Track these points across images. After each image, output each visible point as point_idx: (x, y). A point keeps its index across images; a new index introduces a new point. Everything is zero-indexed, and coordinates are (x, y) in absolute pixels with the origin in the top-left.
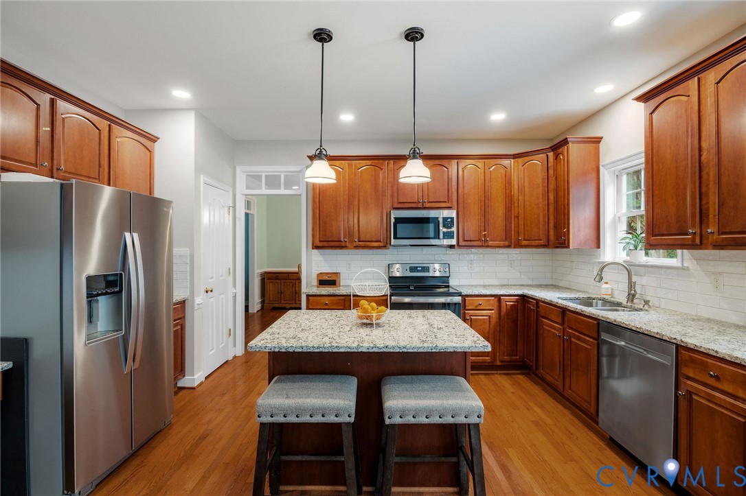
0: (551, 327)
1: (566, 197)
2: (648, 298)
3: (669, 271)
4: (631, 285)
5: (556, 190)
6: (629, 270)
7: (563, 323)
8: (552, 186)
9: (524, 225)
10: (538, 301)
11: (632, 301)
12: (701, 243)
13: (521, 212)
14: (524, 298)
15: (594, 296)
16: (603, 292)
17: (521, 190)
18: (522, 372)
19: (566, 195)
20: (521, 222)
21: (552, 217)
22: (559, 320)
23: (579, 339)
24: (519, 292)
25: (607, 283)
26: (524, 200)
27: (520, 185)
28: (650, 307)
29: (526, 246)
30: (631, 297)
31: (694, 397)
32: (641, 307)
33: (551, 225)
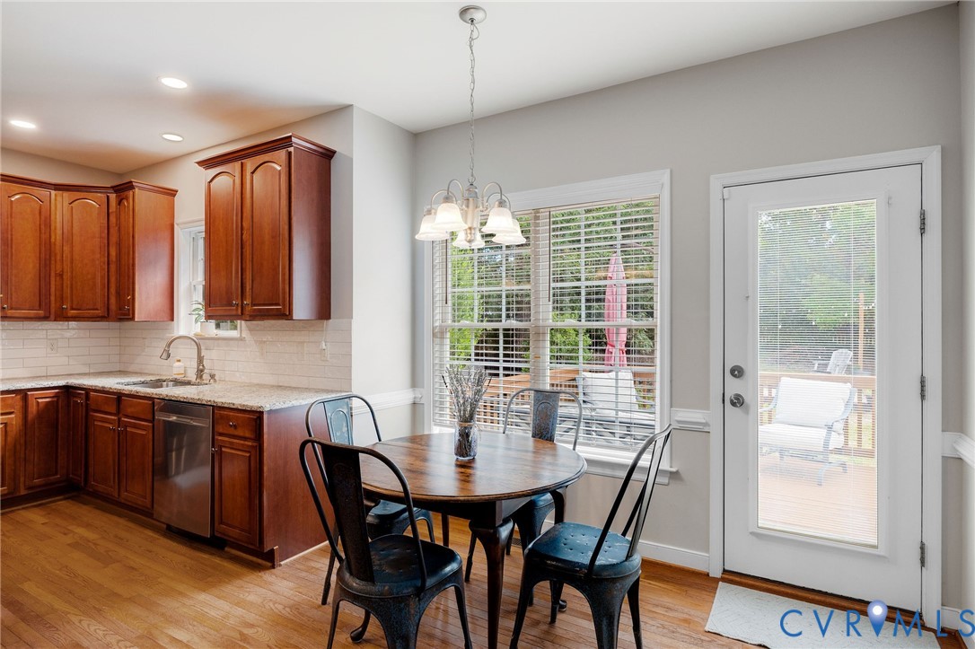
0: (105, 421)
1: (131, 256)
2: (213, 372)
3: (231, 342)
4: (200, 360)
5: (119, 244)
6: (198, 343)
7: (118, 413)
8: (114, 239)
9: (72, 288)
10: (88, 390)
11: (201, 377)
12: (242, 314)
13: (67, 268)
14: (68, 390)
15: (164, 378)
16: (175, 371)
17: (69, 238)
18: (67, 496)
19: (131, 253)
20: (67, 282)
21: (113, 280)
22: (113, 409)
23: (135, 426)
24: (61, 383)
25: (179, 361)
26: (72, 252)
27: (65, 230)
28: (215, 381)
29: (74, 318)
30: (200, 372)
31: (223, 449)
32: (208, 382)
33: (113, 290)
